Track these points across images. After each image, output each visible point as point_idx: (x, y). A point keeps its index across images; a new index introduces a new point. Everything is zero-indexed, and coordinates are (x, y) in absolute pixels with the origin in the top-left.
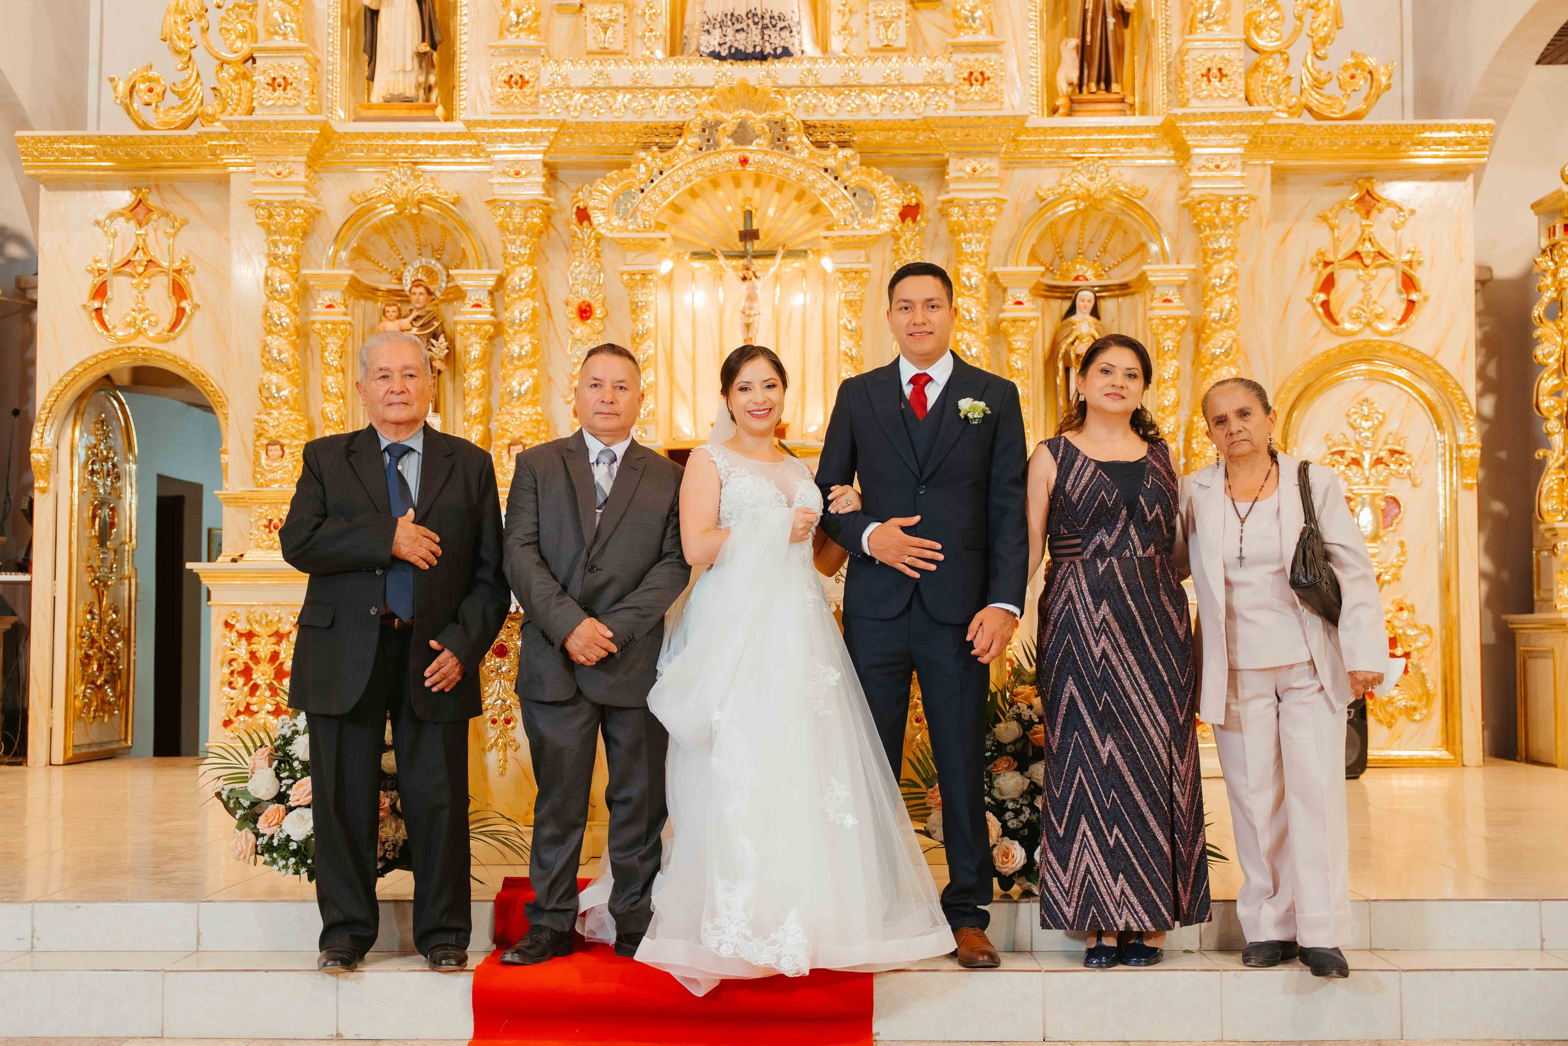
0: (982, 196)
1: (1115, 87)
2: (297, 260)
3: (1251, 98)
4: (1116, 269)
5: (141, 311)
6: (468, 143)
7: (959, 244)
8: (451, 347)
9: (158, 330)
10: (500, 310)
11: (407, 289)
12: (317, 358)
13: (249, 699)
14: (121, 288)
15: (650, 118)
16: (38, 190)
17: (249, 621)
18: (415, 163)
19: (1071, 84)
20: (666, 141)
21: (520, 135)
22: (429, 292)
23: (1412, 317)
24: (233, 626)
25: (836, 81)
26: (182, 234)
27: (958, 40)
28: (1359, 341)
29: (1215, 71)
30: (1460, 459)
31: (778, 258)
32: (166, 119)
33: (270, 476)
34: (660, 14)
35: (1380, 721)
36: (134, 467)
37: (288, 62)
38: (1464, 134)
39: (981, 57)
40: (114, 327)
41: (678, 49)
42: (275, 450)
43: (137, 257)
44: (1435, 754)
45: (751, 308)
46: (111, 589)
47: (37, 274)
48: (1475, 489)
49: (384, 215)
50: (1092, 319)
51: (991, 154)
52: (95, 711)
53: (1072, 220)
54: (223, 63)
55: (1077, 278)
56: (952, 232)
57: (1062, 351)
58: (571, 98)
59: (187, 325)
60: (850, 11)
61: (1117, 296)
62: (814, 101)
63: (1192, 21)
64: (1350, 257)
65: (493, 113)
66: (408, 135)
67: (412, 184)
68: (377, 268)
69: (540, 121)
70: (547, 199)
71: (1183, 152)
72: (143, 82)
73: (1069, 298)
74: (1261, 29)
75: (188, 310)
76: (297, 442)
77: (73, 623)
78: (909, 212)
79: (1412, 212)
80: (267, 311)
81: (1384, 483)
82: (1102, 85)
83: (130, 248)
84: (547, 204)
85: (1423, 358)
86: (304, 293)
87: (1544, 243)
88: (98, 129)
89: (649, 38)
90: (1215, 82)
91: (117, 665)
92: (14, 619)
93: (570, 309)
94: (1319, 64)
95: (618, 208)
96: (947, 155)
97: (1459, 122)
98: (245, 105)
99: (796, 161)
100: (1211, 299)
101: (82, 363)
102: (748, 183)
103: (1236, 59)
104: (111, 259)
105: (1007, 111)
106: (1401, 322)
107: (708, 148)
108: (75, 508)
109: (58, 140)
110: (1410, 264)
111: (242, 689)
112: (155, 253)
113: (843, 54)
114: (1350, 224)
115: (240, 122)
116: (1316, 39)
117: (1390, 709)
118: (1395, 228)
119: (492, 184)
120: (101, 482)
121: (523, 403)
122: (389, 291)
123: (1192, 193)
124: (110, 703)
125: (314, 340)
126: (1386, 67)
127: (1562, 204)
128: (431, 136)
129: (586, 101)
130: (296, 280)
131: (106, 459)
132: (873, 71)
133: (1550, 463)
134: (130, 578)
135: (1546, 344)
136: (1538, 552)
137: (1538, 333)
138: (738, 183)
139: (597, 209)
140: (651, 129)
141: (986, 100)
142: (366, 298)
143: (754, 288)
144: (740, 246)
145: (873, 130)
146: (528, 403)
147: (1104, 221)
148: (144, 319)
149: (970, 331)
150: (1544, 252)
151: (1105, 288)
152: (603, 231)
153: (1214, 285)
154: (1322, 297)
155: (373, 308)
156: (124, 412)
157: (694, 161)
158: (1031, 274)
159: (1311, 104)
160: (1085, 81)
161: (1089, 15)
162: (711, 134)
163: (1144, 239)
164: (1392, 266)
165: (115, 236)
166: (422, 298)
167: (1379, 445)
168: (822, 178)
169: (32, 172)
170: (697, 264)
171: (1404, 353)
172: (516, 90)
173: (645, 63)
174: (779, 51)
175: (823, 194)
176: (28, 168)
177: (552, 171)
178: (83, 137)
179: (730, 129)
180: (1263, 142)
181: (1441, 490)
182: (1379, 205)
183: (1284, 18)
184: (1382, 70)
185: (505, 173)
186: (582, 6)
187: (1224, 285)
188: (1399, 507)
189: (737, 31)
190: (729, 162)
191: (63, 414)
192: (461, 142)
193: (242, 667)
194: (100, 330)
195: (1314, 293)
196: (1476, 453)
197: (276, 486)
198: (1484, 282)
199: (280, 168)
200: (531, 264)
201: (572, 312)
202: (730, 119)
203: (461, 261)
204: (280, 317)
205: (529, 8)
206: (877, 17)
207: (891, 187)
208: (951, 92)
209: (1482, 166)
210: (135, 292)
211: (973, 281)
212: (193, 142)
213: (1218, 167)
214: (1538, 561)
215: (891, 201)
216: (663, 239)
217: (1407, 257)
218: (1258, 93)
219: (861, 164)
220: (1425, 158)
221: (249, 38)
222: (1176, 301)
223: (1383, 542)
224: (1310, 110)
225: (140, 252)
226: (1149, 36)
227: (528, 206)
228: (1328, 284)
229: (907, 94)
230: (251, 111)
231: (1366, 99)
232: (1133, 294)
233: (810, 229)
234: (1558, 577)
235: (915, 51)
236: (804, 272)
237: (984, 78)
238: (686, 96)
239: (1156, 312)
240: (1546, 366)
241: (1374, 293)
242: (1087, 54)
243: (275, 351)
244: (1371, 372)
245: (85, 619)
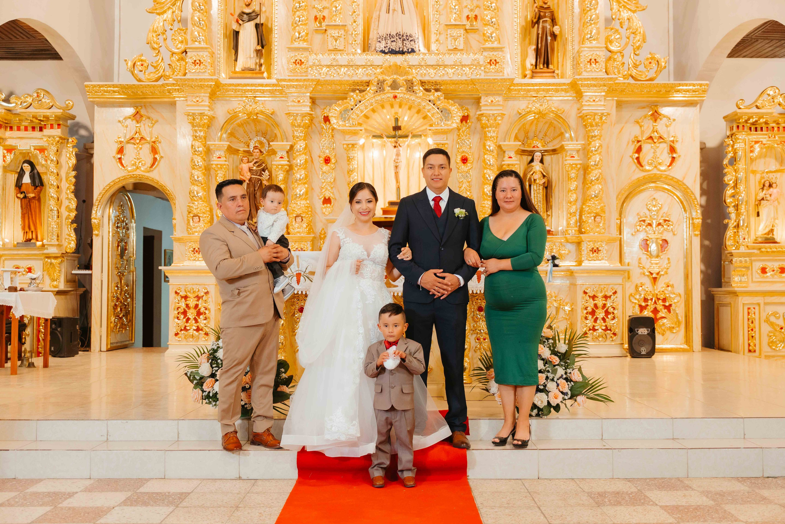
0: (495, 112)
1: (551, 66)
2: (205, 138)
3: (608, 71)
4: (550, 143)
5: (138, 159)
6: (278, 88)
7: (485, 132)
8: (270, 175)
9: (146, 167)
10: (291, 159)
11: (251, 150)
12: (214, 179)
13: (186, 324)
14: (129, 149)
15: (355, 78)
16: (94, 107)
17: (185, 291)
18: (255, 97)
19: (532, 65)
20: (362, 88)
21: (300, 85)
22: (261, 152)
23: (674, 164)
24: (179, 293)
25: (433, 63)
26: (155, 126)
27: (484, 46)
28: (652, 174)
29: (593, 60)
30: (693, 223)
31: (409, 138)
32: (149, 78)
33: (194, 230)
34: (359, 34)
35: (659, 333)
36: (134, 225)
37: (201, 54)
38: (696, 87)
39: (495, 53)
40: (127, 166)
41: (366, 49)
42: (196, 219)
43: (136, 136)
44: (682, 347)
45: (398, 159)
46: (125, 276)
47: (93, 142)
48: (699, 236)
49: (242, 119)
50: (541, 164)
51: (499, 95)
52: (119, 328)
53: (533, 122)
54: (173, 54)
55: (534, 147)
56: (482, 127)
57: (528, 178)
58: (322, 69)
59: (158, 165)
60: (440, 33)
61: (551, 155)
62: (425, 72)
63: (583, 39)
64: (648, 139)
65: (289, 76)
66: (252, 85)
67: (254, 106)
68: (237, 141)
69: (309, 79)
70: (311, 112)
71: (579, 95)
72: (139, 62)
73: (531, 155)
74: (612, 43)
75: (158, 158)
76: (205, 215)
77: (110, 291)
78: (464, 119)
79: (674, 120)
80: (192, 160)
81: (662, 233)
82: (545, 65)
83: (133, 132)
84: (311, 115)
85: (678, 181)
86: (208, 151)
87: (728, 133)
88: (118, 81)
89: (355, 44)
90: (593, 65)
91: (128, 308)
92: (84, 289)
93: (321, 159)
94: (636, 57)
95: (342, 117)
96: (480, 95)
97: (694, 82)
98: (182, 72)
99: (417, 97)
100: (591, 156)
101: (113, 181)
102: (396, 106)
103: (602, 55)
104: (125, 137)
105: (506, 76)
106: (669, 166)
107: (380, 91)
108: (111, 242)
109: (103, 86)
110: (673, 142)
111: (183, 320)
112: (144, 134)
113: (436, 52)
114: (648, 125)
115: (181, 79)
116: (635, 47)
117: (663, 328)
118: (667, 126)
119: (288, 106)
120: (121, 232)
121: (301, 199)
122: (244, 151)
123: (583, 112)
124: (125, 325)
125: (212, 172)
126: (664, 59)
127: (736, 117)
128: (262, 85)
129: (328, 71)
130: (205, 146)
131: (123, 221)
132: (450, 59)
133: (730, 225)
134: (133, 272)
135: (729, 175)
136: (724, 262)
137: (726, 171)
138: (392, 106)
139: (332, 116)
140: (356, 83)
141: (497, 72)
142: (234, 154)
143: (399, 150)
144: (393, 133)
145: (450, 84)
146: (304, 199)
147: (546, 123)
148: (139, 162)
149: (490, 169)
150: (728, 137)
151: (546, 151)
152: (335, 126)
153: (592, 150)
154: (637, 155)
155: (237, 158)
156: (130, 202)
157: (374, 97)
158: (516, 145)
159: (632, 74)
160: (538, 63)
161: (540, 36)
162: (381, 85)
163: (563, 131)
164: (665, 142)
165: (127, 127)
166: (258, 154)
167: (660, 217)
168: (428, 104)
169: (92, 100)
170: (375, 140)
171: (670, 179)
172: (298, 66)
173: (353, 55)
174: (410, 50)
175: (429, 111)
176: (90, 98)
177: (313, 101)
178: (113, 85)
179: (389, 84)
180: (613, 90)
181: (685, 237)
182: (660, 117)
183: (621, 38)
184: (663, 60)
185: (293, 101)
186: (326, 30)
187: (596, 151)
188: (668, 244)
189: (392, 41)
190: (389, 97)
191: (105, 203)
192: (275, 88)
193: (183, 311)
194: (121, 167)
195: (633, 153)
196: (700, 221)
197: (197, 234)
198: (703, 149)
199: (198, 99)
200: (304, 140)
201: (322, 160)
202: (389, 79)
203: (275, 138)
204: (198, 162)
205: (304, 31)
206: (451, 36)
207: (457, 108)
208: (482, 68)
209: (703, 101)
210: (136, 151)
211: (491, 148)
212: (160, 87)
213: (594, 101)
214: (724, 266)
215: (457, 113)
216: (361, 130)
217: (672, 139)
218: (611, 69)
219: (445, 98)
220: (678, 97)
221: (184, 43)
222: (576, 157)
223: (661, 259)
224: (632, 77)
225: (138, 134)
226: (565, 45)
227: (303, 116)
228: (639, 150)
229: (464, 69)
230: (185, 74)
231: (656, 72)
232: (558, 154)
233: (422, 126)
234: (733, 273)
235: (467, 50)
236: (420, 144)
237: (496, 62)
238: (371, 69)
239: (568, 162)
240: (728, 185)
241: (658, 154)
242: (538, 53)
243: (196, 177)
244: (657, 187)
245: (115, 289)
